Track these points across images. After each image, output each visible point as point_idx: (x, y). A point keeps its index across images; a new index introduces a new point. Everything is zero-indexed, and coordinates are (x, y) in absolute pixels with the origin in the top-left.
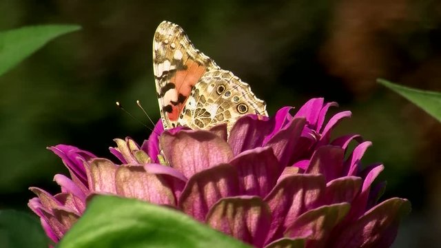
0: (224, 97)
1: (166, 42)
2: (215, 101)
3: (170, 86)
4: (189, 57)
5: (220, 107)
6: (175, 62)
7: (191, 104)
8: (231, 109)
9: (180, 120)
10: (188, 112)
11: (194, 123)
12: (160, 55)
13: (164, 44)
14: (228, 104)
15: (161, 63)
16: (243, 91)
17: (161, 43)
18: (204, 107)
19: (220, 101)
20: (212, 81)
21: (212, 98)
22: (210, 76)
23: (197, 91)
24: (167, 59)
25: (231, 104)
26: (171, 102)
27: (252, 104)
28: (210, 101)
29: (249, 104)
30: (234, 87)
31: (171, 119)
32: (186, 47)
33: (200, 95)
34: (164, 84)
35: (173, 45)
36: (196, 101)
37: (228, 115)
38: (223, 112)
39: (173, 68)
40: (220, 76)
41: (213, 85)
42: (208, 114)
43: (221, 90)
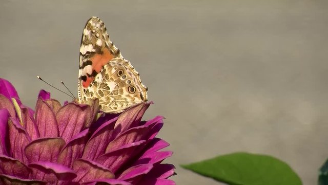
0: (121, 78)
1: (94, 31)
2: (115, 80)
3: (89, 63)
4: (106, 46)
5: (117, 85)
6: (96, 47)
7: (99, 78)
8: (124, 88)
9: (89, 88)
10: (96, 84)
11: (98, 92)
12: (87, 39)
13: (92, 32)
14: (123, 84)
15: (87, 45)
16: (135, 77)
17: (90, 31)
18: (107, 83)
19: (119, 81)
20: (115, 66)
21: (113, 77)
22: (115, 62)
23: (105, 70)
24: (92, 43)
25: (125, 84)
26: (87, 74)
27: (138, 88)
28: (112, 79)
29: (137, 88)
30: (129, 73)
31: (84, 86)
32: (105, 39)
33: (106, 73)
34: (85, 60)
35: (98, 35)
36: (103, 77)
37: (122, 91)
38: (118, 89)
39: (94, 51)
40: (121, 63)
41: (116, 69)
42: (108, 88)
43: (120, 73)
